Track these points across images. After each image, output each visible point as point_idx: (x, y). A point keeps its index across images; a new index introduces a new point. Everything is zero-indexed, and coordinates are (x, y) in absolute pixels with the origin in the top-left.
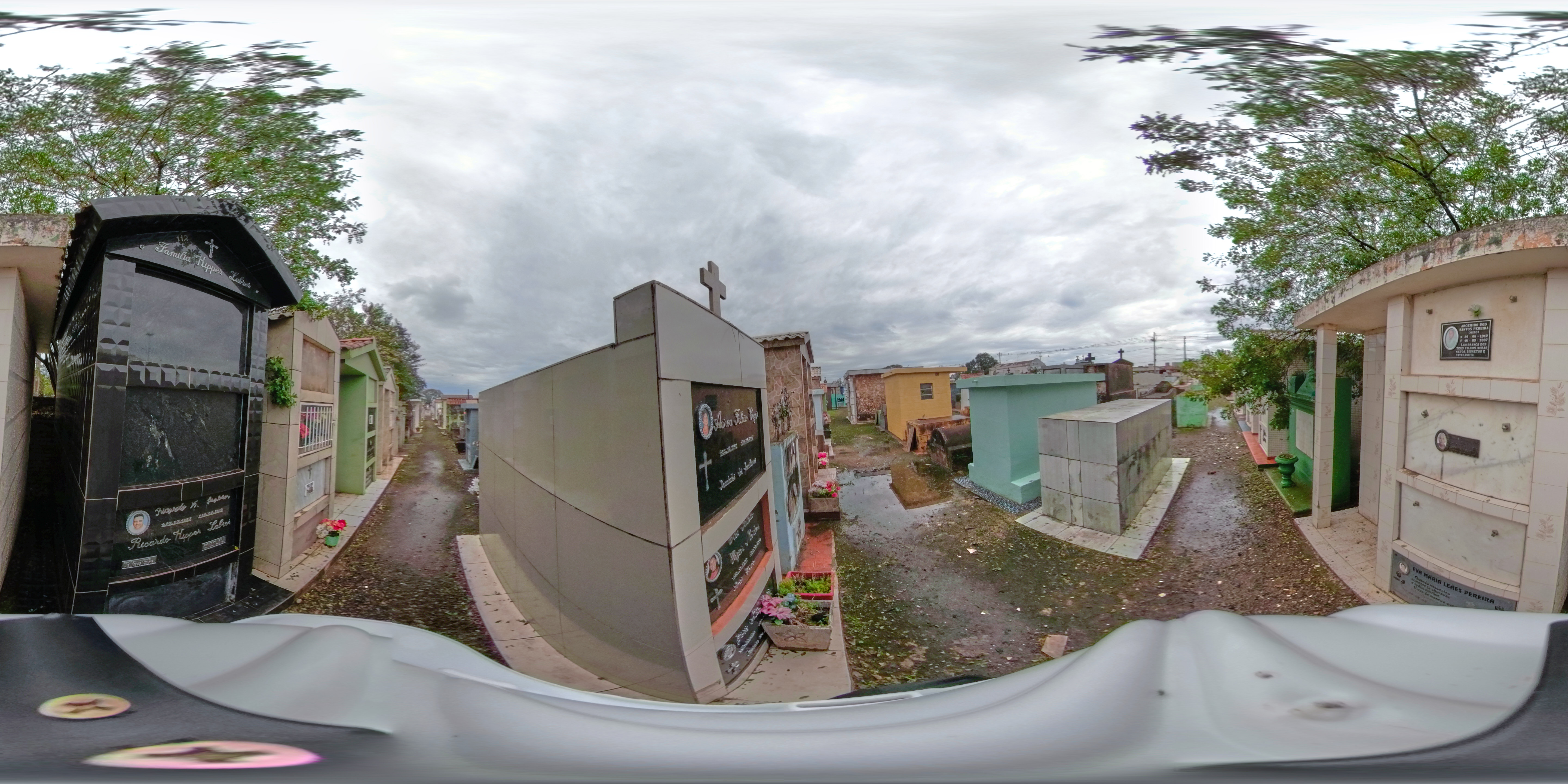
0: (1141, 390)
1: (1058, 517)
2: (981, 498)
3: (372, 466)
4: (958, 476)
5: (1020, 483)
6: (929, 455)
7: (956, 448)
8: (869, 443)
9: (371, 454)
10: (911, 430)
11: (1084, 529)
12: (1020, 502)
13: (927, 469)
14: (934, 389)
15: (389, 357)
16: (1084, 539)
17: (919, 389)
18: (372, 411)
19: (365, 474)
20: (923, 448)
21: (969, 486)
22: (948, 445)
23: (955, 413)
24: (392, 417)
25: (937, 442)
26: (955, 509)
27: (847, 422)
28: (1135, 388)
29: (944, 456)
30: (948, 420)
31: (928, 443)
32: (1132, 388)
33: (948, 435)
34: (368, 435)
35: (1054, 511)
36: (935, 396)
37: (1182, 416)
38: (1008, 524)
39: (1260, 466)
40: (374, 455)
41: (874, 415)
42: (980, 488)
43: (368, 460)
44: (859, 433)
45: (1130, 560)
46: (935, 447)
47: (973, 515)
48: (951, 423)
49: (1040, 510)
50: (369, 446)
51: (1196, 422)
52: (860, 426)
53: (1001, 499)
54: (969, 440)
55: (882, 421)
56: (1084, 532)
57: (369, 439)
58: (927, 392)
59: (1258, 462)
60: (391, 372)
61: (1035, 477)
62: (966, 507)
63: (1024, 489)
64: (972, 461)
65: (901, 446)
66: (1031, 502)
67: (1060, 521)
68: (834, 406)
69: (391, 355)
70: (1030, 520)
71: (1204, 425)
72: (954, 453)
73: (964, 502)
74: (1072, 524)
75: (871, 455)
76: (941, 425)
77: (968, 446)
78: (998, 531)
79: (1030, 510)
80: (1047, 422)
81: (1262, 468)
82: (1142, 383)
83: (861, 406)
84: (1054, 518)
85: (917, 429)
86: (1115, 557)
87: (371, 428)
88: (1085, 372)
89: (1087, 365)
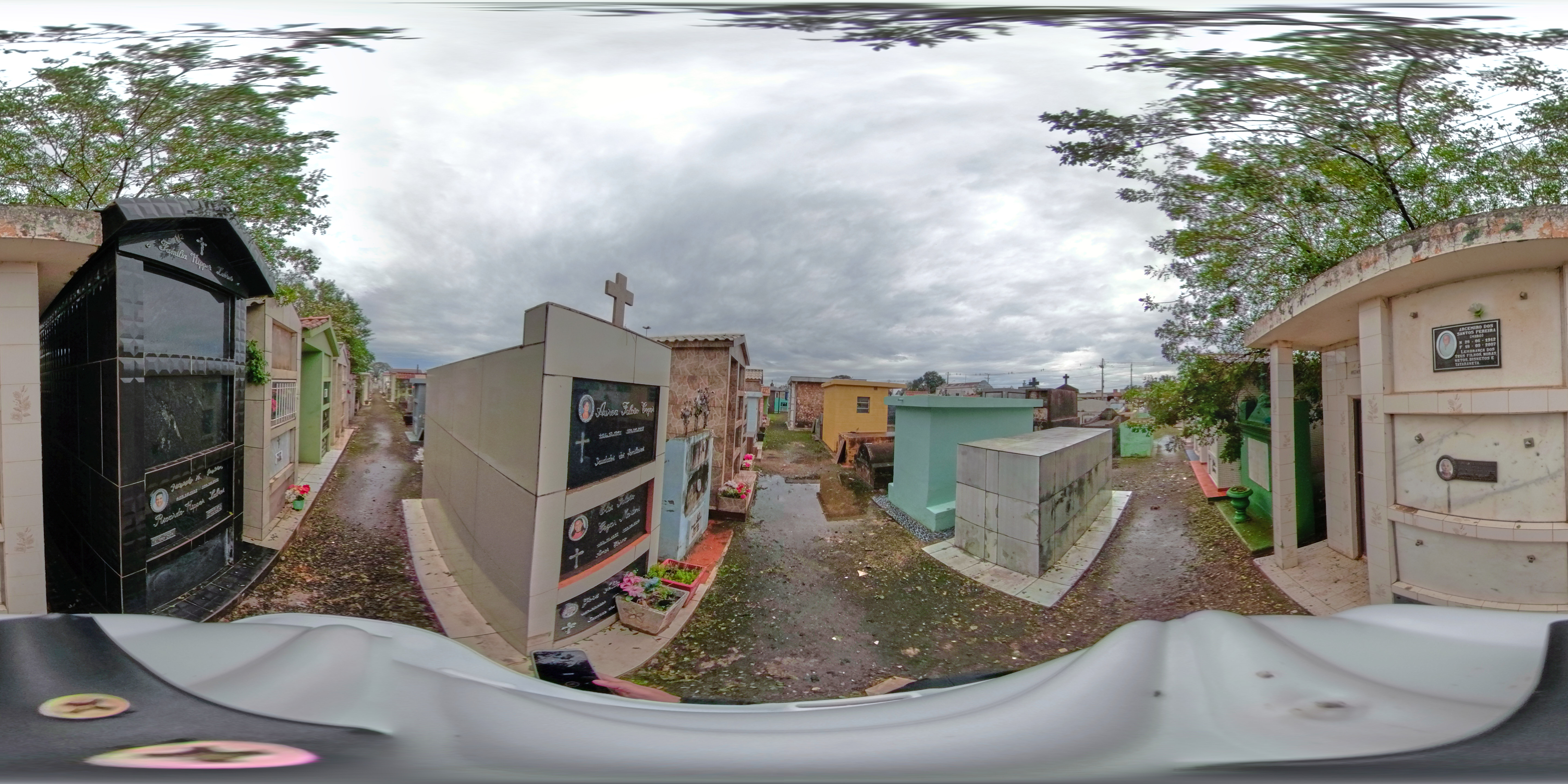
0: (1084, 418)
1: (970, 550)
2: (896, 520)
3: (327, 437)
4: (878, 494)
5: (936, 510)
6: (855, 469)
7: (880, 465)
8: (800, 450)
9: (326, 425)
10: (842, 442)
11: (996, 567)
12: (933, 530)
13: (851, 483)
14: (872, 403)
15: (340, 332)
16: (993, 578)
17: (857, 403)
18: (327, 385)
19: (321, 444)
20: (850, 461)
21: (887, 507)
22: (873, 462)
23: (887, 430)
24: (344, 390)
25: (863, 457)
27: (784, 426)
28: (1079, 416)
29: (868, 472)
30: (871, 436)
31: (855, 457)
32: (1075, 415)
33: (874, 451)
34: (324, 407)
35: (967, 544)
36: (871, 411)
37: (1128, 445)
39: (1210, 499)
40: (328, 427)
41: (811, 423)
42: (897, 510)
43: (324, 430)
44: (794, 440)
45: (1042, 607)
46: (860, 463)
47: (879, 537)
49: (952, 541)
50: (325, 418)
51: (1141, 451)
52: (796, 432)
53: (914, 524)
54: (891, 460)
55: (818, 430)
56: (995, 571)
57: (324, 412)
58: (863, 406)
59: (1208, 495)
60: (344, 347)
61: (951, 505)
62: (875, 527)
63: (939, 516)
64: (892, 480)
65: (830, 457)
66: (946, 531)
67: (971, 555)
68: (776, 410)
69: (343, 330)
70: (939, 550)
71: (1148, 455)
72: (878, 470)
73: (875, 522)
74: (984, 560)
75: (798, 462)
76: (868, 440)
77: (890, 464)
79: (942, 539)
80: (968, 450)
81: (1212, 501)
82: (1087, 411)
83: (801, 413)
84: (966, 551)
85: (847, 442)
86: (1025, 603)
87: (326, 401)
88: (1028, 397)
89: (1032, 390)
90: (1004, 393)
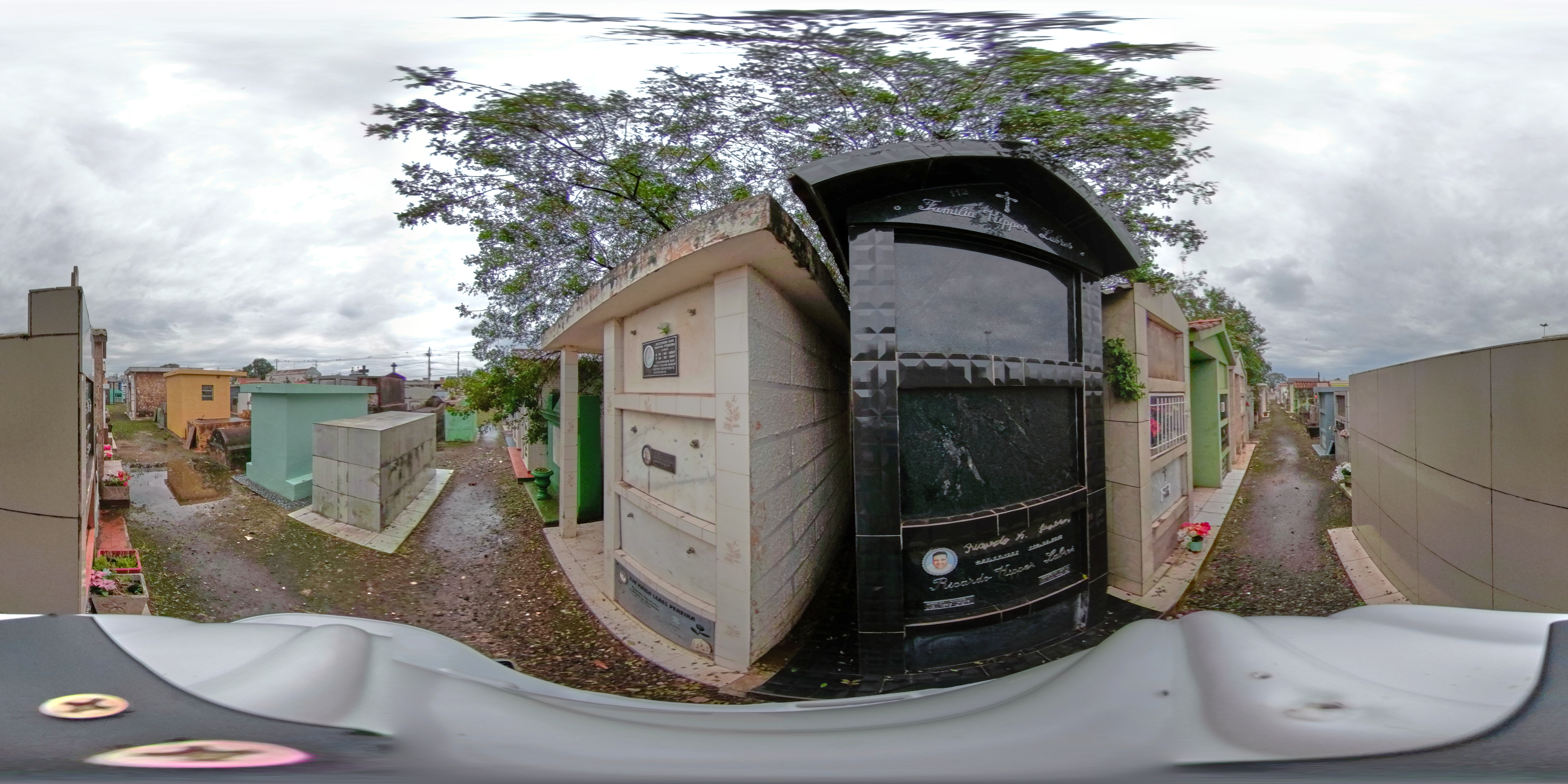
0: (412, 404)
1: (326, 515)
2: (257, 494)
4: (236, 473)
5: (294, 482)
6: (208, 453)
7: (236, 448)
8: (147, 439)
10: (192, 429)
11: (348, 525)
12: (293, 499)
13: (205, 466)
14: (215, 391)
16: (348, 533)
17: (200, 391)
20: (202, 446)
21: (246, 484)
22: (227, 445)
23: (232, 416)
25: (217, 441)
26: (234, 503)
27: (126, 416)
28: (407, 401)
29: (223, 455)
30: (226, 421)
31: (208, 441)
32: (403, 401)
33: (227, 436)
35: (323, 510)
36: (215, 398)
37: (450, 430)
38: (282, 517)
41: (153, 412)
42: (256, 485)
44: (140, 429)
46: (214, 446)
47: (250, 509)
48: (230, 424)
49: (311, 507)
51: (463, 436)
52: (139, 422)
53: (276, 496)
54: (249, 441)
55: (162, 418)
56: (347, 528)
58: (207, 394)
59: (518, 476)
61: (309, 476)
62: (243, 501)
63: (297, 487)
64: (250, 460)
65: (181, 444)
66: (302, 500)
67: (327, 518)
68: (112, 401)
70: (302, 515)
71: (471, 440)
72: (234, 452)
73: (241, 497)
74: (338, 521)
75: (149, 450)
76: (221, 425)
77: (246, 446)
78: (272, 524)
79: (301, 506)
80: (320, 427)
82: (414, 397)
83: (141, 402)
84: (322, 515)
85: (198, 429)
86: (373, 551)
88: (359, 384)
89: (361, 377)
90: (337, 380)
